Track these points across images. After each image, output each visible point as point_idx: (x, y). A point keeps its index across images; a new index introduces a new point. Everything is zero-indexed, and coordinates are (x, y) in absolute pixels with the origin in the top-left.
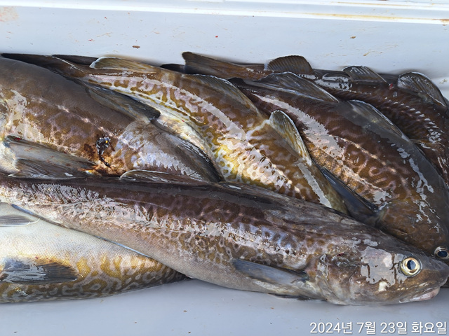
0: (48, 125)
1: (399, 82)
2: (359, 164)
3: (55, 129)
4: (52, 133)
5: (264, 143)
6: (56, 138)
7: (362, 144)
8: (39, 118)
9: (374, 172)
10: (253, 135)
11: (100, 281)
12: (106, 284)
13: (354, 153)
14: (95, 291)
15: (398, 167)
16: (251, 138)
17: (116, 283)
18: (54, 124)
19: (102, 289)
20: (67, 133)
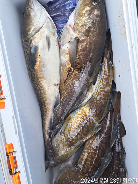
0: (84, 51)
1: (122, 169)
2: (90, 157)
3: (83, 53)
4: (82, 53)
5: (89, 123)
6: (80, 54)
7: (97, 158)
8: (86, 48)
9: (88, 163)
10: (92, 120)
11: (35, 77)
12: (34, 78)
13: (94, 155)
14: (31, 75)
15: (91, 172)
16: (91, 119)
17: (35, 81)
18: (85, 53)
19: (32, 77)
20: (83, 57)
